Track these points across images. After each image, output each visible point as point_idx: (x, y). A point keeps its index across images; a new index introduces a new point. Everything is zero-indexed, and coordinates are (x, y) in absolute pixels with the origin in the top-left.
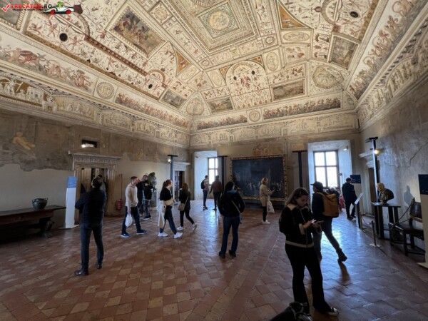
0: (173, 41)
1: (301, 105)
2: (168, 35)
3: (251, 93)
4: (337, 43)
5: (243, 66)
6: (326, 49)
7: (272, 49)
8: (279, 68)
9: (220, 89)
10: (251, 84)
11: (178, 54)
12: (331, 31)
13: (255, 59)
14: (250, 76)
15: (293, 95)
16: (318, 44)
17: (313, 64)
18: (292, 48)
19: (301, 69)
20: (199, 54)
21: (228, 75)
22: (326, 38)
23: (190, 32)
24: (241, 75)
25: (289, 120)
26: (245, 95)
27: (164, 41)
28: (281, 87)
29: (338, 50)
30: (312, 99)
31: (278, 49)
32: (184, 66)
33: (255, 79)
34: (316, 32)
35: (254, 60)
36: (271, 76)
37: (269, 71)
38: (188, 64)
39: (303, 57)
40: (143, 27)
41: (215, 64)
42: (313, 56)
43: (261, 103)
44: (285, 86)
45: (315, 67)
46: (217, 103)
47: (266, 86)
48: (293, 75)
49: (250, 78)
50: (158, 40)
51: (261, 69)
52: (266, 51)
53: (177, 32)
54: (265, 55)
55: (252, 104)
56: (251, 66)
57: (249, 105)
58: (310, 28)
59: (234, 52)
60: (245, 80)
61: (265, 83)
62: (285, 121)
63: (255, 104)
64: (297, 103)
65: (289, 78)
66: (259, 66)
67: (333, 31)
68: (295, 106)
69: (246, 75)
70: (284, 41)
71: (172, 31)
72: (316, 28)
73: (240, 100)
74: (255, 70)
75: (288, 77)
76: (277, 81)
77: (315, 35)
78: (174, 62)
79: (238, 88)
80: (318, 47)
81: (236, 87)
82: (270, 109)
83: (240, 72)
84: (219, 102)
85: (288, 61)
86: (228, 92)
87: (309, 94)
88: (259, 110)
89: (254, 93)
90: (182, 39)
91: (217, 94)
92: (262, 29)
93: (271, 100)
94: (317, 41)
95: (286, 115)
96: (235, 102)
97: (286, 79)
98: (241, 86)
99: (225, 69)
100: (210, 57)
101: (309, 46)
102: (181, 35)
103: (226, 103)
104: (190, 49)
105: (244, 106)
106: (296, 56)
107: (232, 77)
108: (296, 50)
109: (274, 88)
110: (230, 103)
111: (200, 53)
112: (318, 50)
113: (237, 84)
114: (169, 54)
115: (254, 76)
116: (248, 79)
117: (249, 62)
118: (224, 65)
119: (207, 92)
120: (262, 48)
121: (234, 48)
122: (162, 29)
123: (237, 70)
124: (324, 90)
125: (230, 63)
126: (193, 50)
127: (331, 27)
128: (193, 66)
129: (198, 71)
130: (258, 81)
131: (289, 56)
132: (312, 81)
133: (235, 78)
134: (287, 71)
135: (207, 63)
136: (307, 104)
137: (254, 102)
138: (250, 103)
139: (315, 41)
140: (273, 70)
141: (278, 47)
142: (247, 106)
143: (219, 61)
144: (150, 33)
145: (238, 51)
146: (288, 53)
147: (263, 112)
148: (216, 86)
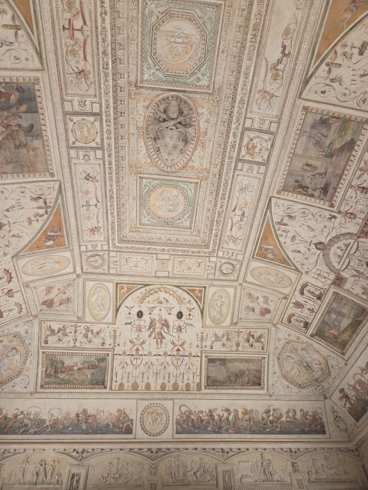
0: (68, 185)
1: (257, 412)
2: (66, 171)
3: (161, 359)
4: (335, 305)
5: (167, 296)
6: (311, 310)
7: (226, 283)
8: (227, 322)
9: (96, 329)
10: (168, 338)
11: (58, 213)
12: (329, 282)
13: (193, 291)
14: (172, 319)
15: (244, 385)
16: (301, 299)
17: (280, 335)
18: (256, 294)
19: (260, 337)
20: (96, 237)
21: (129, 302)
22: (318, 293)
23: (111, 190)
24: (156, 312)
25: (235, 446)
26: (146, 359)
27: (52, 175)
28: (223, 361)
29: (334, 316)
30: (276, 404)
31: (236, 288)
32: (50, 243)
33: (180, 329)
34: (305, 278)
35: (191, 291)
36: (210, 332)
37: (208, 322)
38: (62, 244)
39: (268, 316)
40: (32, 126)
41: (113, 271)
42: (285, 320)
43: (175, 387)
44: (231, 360)
45: (283, 342)
46: (68, 362)
47: (195, 351)
48: (247, 345)
49: (171, 324)
50: (40, 166)
51: (197, 312)
52: (216, 283)
53: (88, 178)
54: (211, 291)
55: (155, 386)
56: (180, 300)
57: (148, 386)
58: (297, 270)
59: (163, 262)
60: (158, 325)
61: (196, 343)
62: (226, 446)
63: (163, 387)
64: (250, 405)
65: (240, 348)
66: (195, 305)
67: (334, 283)
68: (245, 413)
69: (165, 315)
70: (250, 279)
71: (80, 168)
72: (307, 273)
73: (130, 368)
74: (185, 313)
75: (238, 345)
76: (217, 346)
77: (301, 283)
78: (37, 226)
79: (138, 338)
80: (298, 305)
81: (134, 335)
82: (193, 408)
83: (155, 304)
84: (76, 359)
85: (243, 314)
86: (109, 341)
87: (271, 392)
88: (168, 404)
89: (168, 359)
90: (87, 192)
91: (80, 337)
92: (225, 246)
93: (199, 387)
94: (302, 293)
95: (227, 431)
96: (118, 369)
97: (234, 348)
98: (145, 334)
99: (129, 289)
100: (112, 254)
101: (286, 298)
102: (90, 186)
103: (94, 367)
104: (89, 218)
105: (135, 386)
106: (257, 311)
107: (135, 311)
108: (261, 300)
109: (211, 361)
110: (104, 371)
111: (99, 237)
112: (298, 311)
113: (139, 329)
114: (41, 203)
115: (178, 323)
116: (166, 324)
117: (180, 292)
118: (132, 280)
119: (55, 326)
120: (212, 277)
121: (167, 257)
122: (65, 154)
123: (151, 298)
124: (295, 389)
125: (146, 280)
126: (93, 223)
127: (332, 277)
128: (68, 254)
129: (70, 269)
130: (184, 336)
131: (248, 308)
132: (276, 366)
133: (140, 314)
134: (239, 332)
135: (100, 261)
136: (267, 412)
137: (160, 381)
138: (152, 381)
139: (297, 293)
140: (217, 323)
141: (236, 284)
142: (142, 386)
143: (125, 269)
144: (36, 143)
145: (170, 264)
146: (247, 302)
147: (177, 412)
148: (88, 318)
